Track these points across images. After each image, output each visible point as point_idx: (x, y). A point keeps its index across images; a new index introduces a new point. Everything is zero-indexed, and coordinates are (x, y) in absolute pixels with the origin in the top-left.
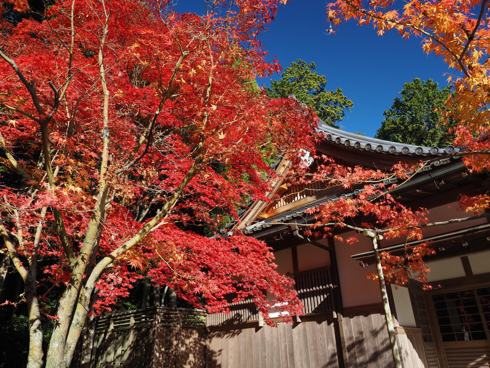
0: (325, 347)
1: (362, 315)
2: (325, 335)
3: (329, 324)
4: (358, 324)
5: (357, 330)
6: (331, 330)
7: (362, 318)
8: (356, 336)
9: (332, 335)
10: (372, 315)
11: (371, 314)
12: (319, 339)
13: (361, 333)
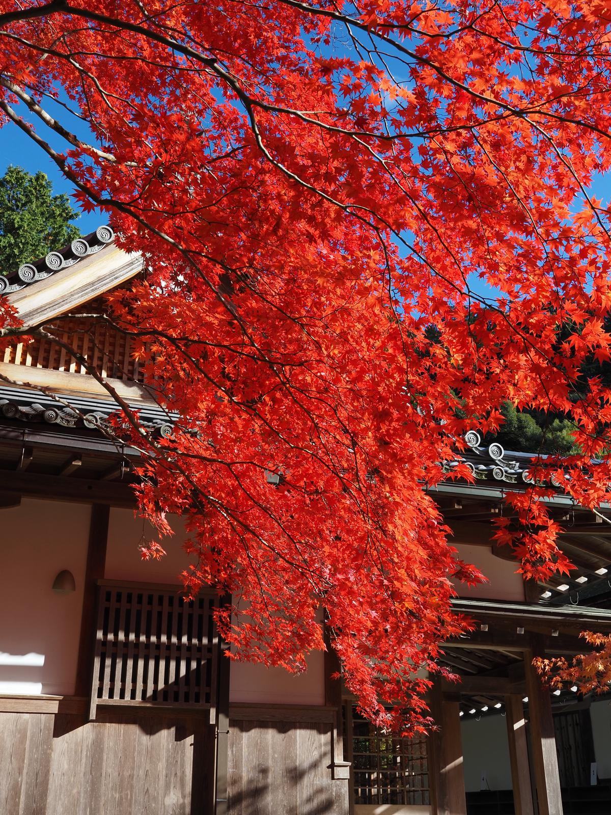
0: (155, 799)
1: (273, 727)
2: (162, 766)
3: (180, 737)
4: (260, 748)
5: (255, 762)
6: (183, 752)
7: (271, 735)
8: (251, 775)
9: (183, 766)
10: (298, 732)
11: (295, 728)
12: (142, 773)
13: (264, 771)
